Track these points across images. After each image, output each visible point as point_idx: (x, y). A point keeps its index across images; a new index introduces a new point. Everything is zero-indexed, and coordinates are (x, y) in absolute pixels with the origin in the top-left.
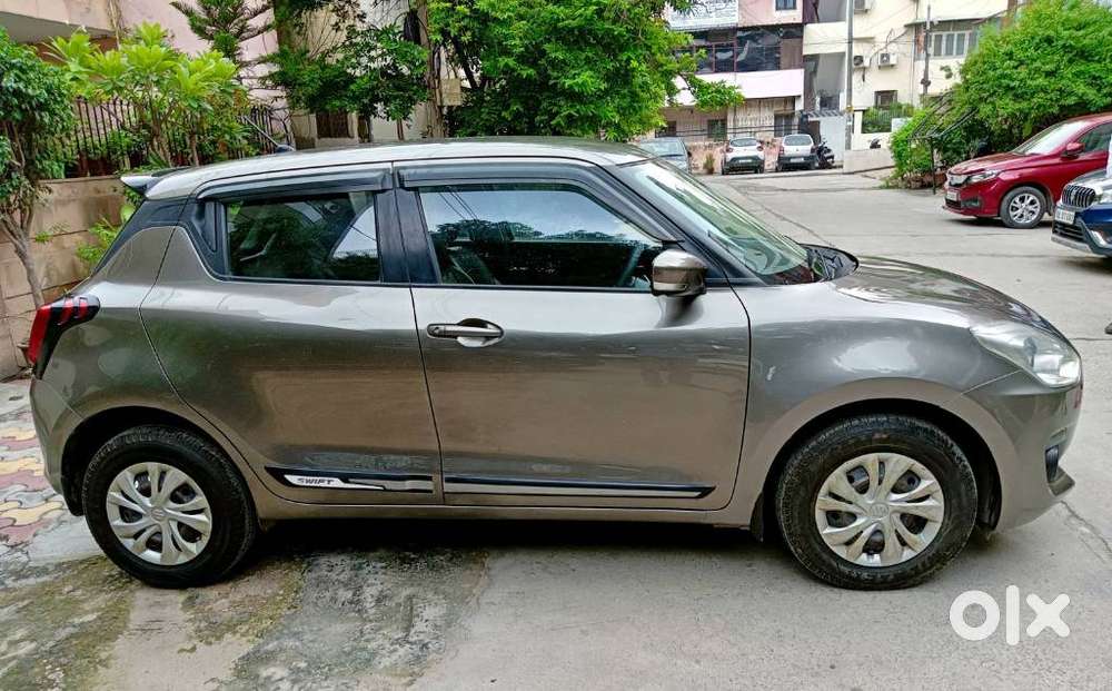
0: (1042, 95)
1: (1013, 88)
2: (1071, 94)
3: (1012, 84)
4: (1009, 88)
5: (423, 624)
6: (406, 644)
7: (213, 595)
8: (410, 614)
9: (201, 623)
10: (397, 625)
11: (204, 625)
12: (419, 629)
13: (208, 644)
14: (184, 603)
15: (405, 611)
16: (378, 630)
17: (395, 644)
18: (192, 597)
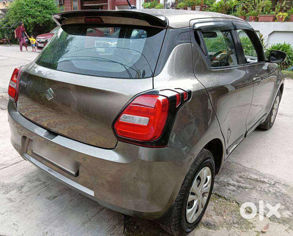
0: (39, 17)
1: (31, 15)
2: (46, 17)
3: (31, 14)
4: (29, 15)
5: (263, 180)
6: (275, 185)
7: (208, 219)
8: (254, 180)
9: (234, 227)
10: (260, 184)
11: (237, 226)
12: (266, 180)
13: (254, 227)
14: (210, 228)
15: (249, 180)
16: (261, 188)
17: (273, 187)
18: (207, 225)
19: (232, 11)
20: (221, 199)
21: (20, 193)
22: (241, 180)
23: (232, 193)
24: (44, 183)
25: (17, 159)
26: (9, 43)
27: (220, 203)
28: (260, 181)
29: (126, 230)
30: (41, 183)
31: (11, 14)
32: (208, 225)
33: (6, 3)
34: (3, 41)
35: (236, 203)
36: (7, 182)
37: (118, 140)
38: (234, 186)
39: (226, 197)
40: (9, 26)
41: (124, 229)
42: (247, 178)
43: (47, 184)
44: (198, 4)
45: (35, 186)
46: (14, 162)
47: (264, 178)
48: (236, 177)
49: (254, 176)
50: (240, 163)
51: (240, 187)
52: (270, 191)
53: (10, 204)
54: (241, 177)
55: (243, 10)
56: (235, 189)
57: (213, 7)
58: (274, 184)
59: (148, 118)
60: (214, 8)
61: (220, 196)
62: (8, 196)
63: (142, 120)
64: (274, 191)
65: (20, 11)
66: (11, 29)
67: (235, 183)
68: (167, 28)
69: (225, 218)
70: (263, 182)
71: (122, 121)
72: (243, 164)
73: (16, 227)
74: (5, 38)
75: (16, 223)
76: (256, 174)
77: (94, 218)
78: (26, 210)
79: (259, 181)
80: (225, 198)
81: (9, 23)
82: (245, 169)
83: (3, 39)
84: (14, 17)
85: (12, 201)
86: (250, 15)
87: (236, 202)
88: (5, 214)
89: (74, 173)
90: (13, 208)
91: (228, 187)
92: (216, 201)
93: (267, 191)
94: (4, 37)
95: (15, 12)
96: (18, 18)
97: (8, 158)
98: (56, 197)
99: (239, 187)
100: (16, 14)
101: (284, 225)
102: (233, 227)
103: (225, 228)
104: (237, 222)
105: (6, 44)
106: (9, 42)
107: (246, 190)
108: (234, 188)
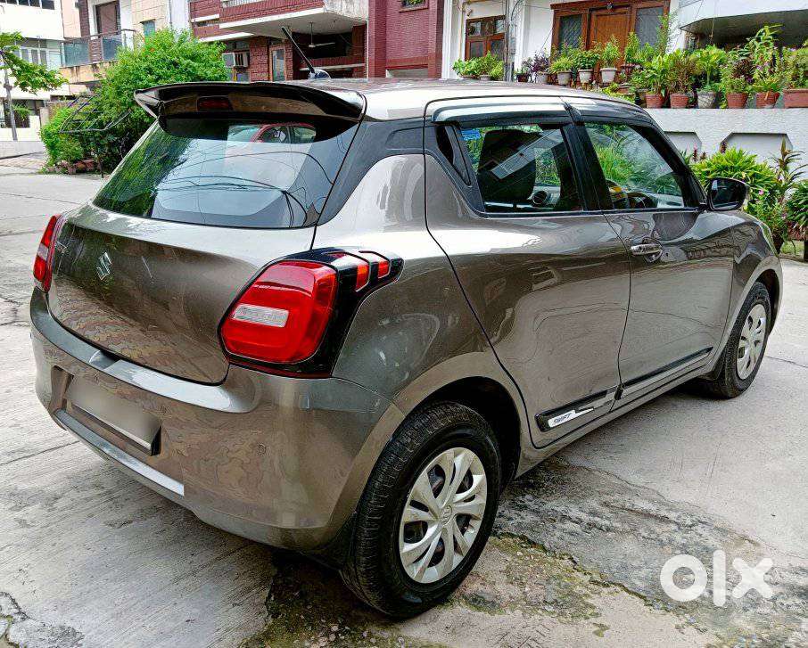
5: (663, 513)
6: (693, 528)
7: (481, 588)
8: (638, 513)
9: (544, 610)
10: (652, 524)
11: (551, 609)
12: (673, 516)
13: (597, 615)
14: (479, 609)
15: (627, 513)
16: (653, 532)
17: (686, 532)
18: (475, 600)
19: (705, 79)
20: (532, 549)
21: (49, 511)
22: (606, 510)
23: (567, 537)
24: (110, 492)
25: (58, 440)
26: (99, 170)
27: (528, 558)
28: (656, 517)
29: (272, 598)
30: (100, 492)
31: (107, 93)
32: (477, 602)
33: (98, 65)
34: (84, 166)
35: (570, 562)
36: (23, 486)
37: (230, 363)
38: (579, 521)
39: (546, 545)
40: (101, 125)
41: (270, 596)
42: (623, 508)
43: (115, 495)
44: (609, 61)
45: (86, 499)
46: (49, 446)
47: (671, 510)
48: (593, 503)
49: (642, 505)
50: (619, 473)
51: (595, 526)
52: (671, 541)
53: (20, 531)
54: (606, 504)
55: (739, 77)
56: (579, 531)
57: (651, 68)
58: (693, 525)
59: (286, 312)
60: (656, 71)
61: (532, 544)
62: (18, 515)
63: (275, 317)
64: (684, 541)
65: (132, 87)
66: (107, 132)
67: (584, 516)
68: (362, 120)
69: (527, 589)
70: (664, 520)
71: (238, 319)
72: (623, 476)
73: (22, 577)
74: (91, 157)
75: (25, 569)
76: (652, 501)
77: (205, 570)
78: (54, 545)
79: (652, 516)
80: (544, 548)
81: (102, 117)
82: (626, 488)
83: (85, 159)
84: (114, 101)
85: (28, 526)
86: (760, 90)
87: (571, 559)
88: (5, 550)
89: (148, 445)
90: (25, 540)
91: (560, 525)
92: (519, 553)
93: (664, 540)
94: (87, 155)
95: (119, 88)
96: (125, 105)
97: (36, 438)
98: (130, 522)
99: (591, 526)
100: (120, 94)
101: (678, 615)
102: (540, 612)
103: (518, 613)
104: (556, 601)
105: (92, 172)
106: (99, 167)
107: (609, 534)
108: (576, 528)
